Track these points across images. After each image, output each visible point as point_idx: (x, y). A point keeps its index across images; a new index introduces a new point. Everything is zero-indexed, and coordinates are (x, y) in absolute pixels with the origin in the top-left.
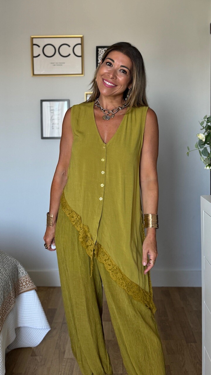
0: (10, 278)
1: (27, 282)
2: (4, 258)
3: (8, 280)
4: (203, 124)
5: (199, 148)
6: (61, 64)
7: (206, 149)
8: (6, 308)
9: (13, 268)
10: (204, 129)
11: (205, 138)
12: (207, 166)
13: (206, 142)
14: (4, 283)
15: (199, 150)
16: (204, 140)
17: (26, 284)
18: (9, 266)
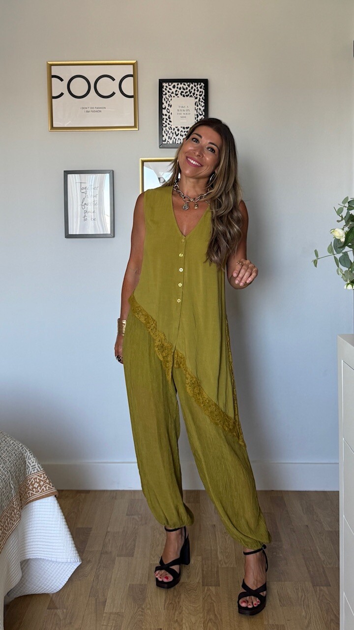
0: (12, 475)
1: (42, 483)
2: (2, 442)
3: (9, 479)
4: (342, 212)
5: (335, 253)
6: (98, 110)
7: (346, 254)
9: (18, 458)
10: (344, 220)
11: (344, 236)
12: (348, 284)
13: (345, 244)
14: (1, 484)
15: (335, 257)
16: (343, 240)
17: (40, 485)
18: (10, 455)
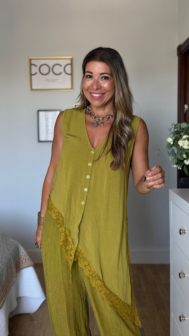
0: (12, 256)
1: (27, 260)
2: (8, 240)
3: (11, 258)
4: (171, 130)
5: (168, 149)
6: (54, 81)
7: (173, 150)
8: (9, 281)
9: (15, 248)
10: (172, 134)
11: (172, 141)
12: (174, 165)
13: (173, 145)
14: (7, 261)
15: (168, 152)
16: (172, 143)
17: (26, 261)
18: (11, 246)
